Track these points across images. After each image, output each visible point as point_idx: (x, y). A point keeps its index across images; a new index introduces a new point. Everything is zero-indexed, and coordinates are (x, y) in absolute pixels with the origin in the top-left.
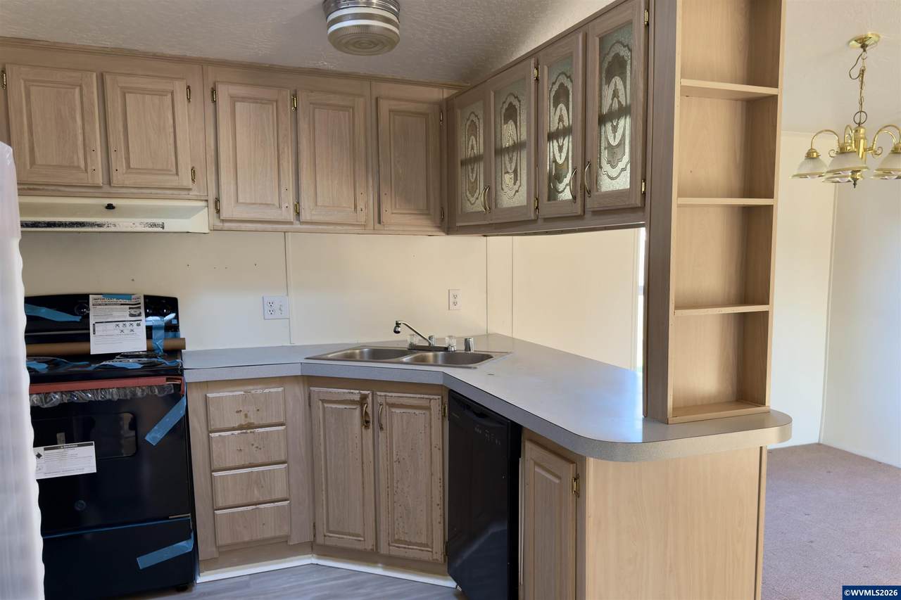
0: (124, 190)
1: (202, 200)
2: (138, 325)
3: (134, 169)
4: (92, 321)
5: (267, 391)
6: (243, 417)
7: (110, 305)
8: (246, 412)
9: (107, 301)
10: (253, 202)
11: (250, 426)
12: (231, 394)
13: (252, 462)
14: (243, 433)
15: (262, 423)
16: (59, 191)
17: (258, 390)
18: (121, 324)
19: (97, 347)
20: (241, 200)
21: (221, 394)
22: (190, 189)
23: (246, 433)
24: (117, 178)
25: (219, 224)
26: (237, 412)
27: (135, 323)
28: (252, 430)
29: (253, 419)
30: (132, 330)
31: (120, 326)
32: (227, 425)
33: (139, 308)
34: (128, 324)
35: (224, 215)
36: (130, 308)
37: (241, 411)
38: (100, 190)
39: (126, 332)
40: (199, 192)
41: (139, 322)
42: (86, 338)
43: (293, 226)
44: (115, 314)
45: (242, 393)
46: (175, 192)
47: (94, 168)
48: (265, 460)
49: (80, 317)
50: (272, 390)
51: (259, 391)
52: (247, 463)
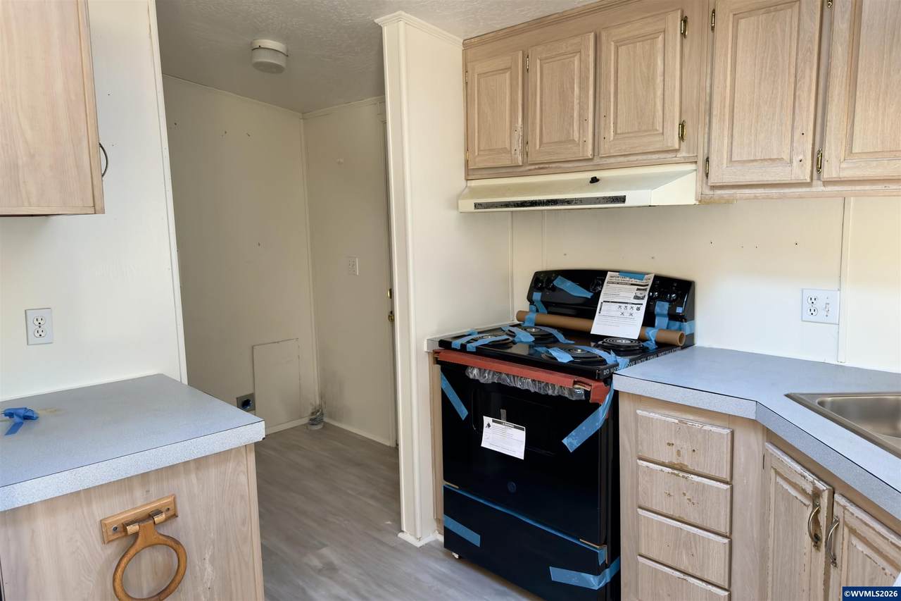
0: (612, 160)
1: (691, 162)
2: (638, 309)
3: (621, 134)
4: (601, 300)
5: (707, 428)
6: (675, 453)
7: (621, 284)
8: (679, 449)
9: (620, 280)
10: (752, 158)
11: (682, 469)
12: (663, 418)
13: (681, 516)
14: (674, 474)
15: (697, 469)
16: (560, 167)
17: (695, 422)
18: (623, 305)
19: (598, 328)
20: (735, 158)
21: (652, 415)
22: (676, 151)
23: (678, 475)
24: (605, 148)
25: (708, 192)
26: (669, 444)
27: (635, 307)
28: (686, 475)
29: (687, 461)
30: (631, 314)
31: (623, 308)
32: (656, 458)
33: (645, 290)
34: (629, 306)
35: (713, 179)
36: (638, 289)
37: (673, 444)
38: (591, 163)
39: (626, 315)
40: (689, 153)
41: (639, 306)
42: (591, 316)
43: (814, 189)
44: (622, 294)
45: (677, 421)
46: (662, 156)
47: (585, 139)
48: (698, 522)
49: (591, 294)
50: (714, 429)
51: (698, 426)
52: (677, 515)
